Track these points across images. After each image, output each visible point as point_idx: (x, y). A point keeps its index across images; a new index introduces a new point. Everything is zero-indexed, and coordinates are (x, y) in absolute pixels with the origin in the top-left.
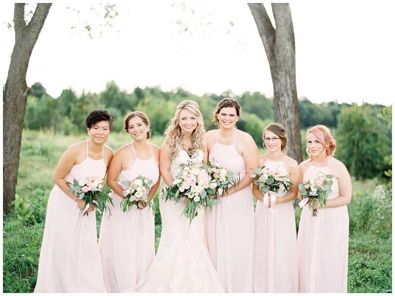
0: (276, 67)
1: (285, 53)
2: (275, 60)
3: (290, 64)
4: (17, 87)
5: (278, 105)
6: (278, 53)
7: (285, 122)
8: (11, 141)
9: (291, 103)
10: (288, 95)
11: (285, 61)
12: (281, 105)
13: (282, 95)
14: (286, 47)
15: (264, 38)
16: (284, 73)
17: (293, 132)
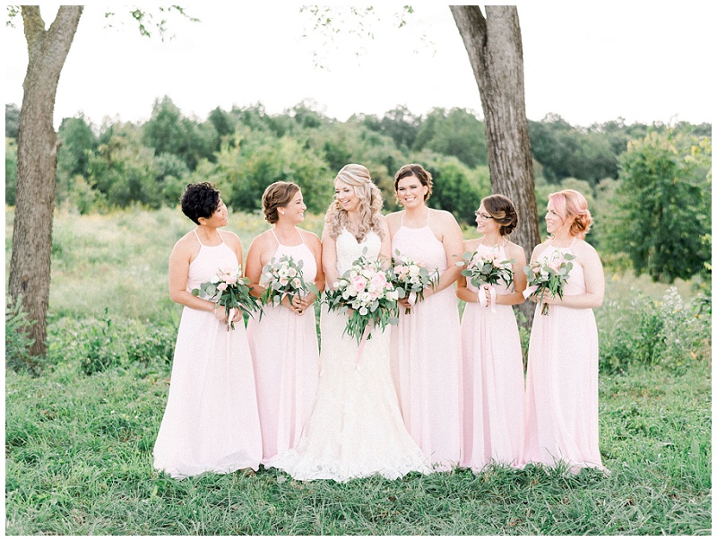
0: (489, 87)
1: (504, 63)
2: (488, 76)
3: (514, 82)
4: (40, 139)
5: (496, 155)
6: (492, 63)
7: (509, 183)
8: (36, 235)
9: (519, 150)
10: (512, 137)
11: (505, 77)
12: (501, 155)
13: (502, 137)
14: (507, 53)
15: (468, 36)
16: (503, 98)
17: (523, 201)
